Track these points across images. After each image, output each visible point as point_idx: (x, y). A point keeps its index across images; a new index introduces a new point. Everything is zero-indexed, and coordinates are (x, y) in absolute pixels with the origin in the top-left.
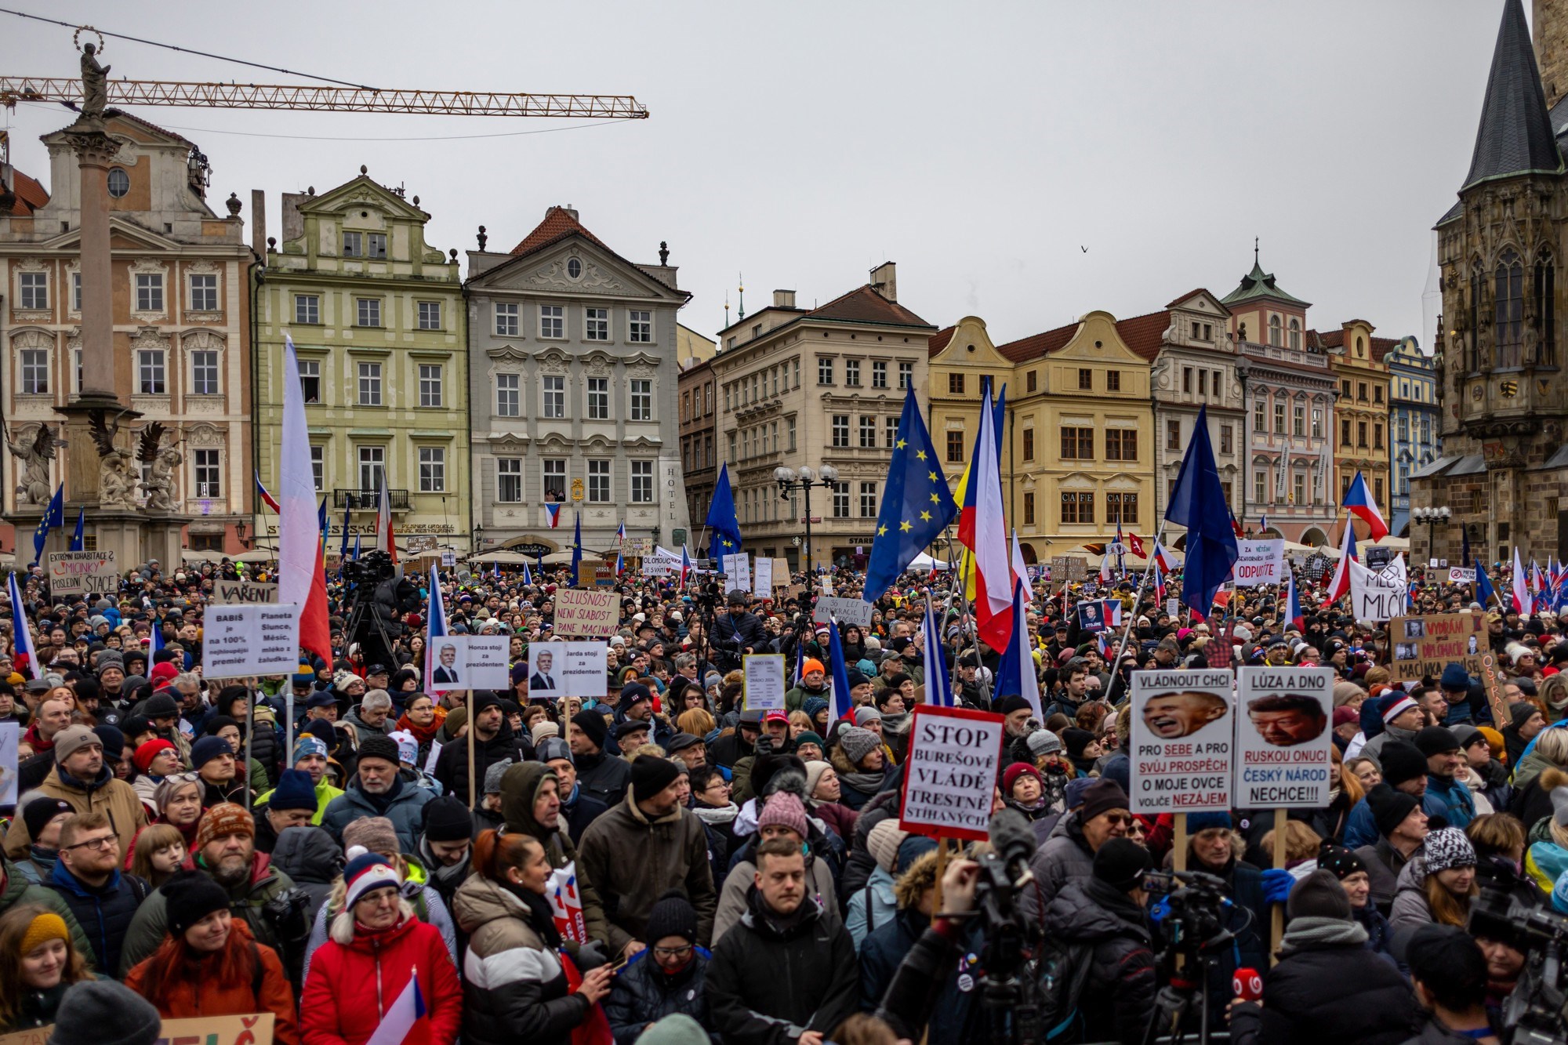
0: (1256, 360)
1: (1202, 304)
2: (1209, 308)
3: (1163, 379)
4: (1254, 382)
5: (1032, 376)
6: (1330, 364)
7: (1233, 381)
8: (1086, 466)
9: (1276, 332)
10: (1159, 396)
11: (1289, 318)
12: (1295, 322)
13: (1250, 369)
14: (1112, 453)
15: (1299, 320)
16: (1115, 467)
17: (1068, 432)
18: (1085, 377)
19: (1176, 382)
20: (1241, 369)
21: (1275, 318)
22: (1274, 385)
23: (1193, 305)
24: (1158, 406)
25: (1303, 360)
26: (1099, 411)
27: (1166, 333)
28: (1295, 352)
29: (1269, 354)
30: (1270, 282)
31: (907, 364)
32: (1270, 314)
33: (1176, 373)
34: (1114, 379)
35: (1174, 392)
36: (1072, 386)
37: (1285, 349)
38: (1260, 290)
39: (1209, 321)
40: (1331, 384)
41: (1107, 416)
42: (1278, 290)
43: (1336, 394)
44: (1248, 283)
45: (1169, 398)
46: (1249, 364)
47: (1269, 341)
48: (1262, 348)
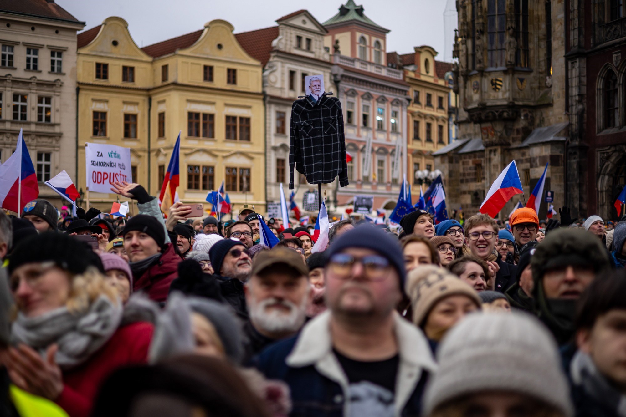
0: (346, 69)
1: (304, 22)
2: (309, 25)
3: (272, 78)
4: (345, 86)
5: (165, 68)
6: (405, 76)
7: (328, 83)
8: (208, 144)
9: (363, 50)
10: (269, 91)
11: (374, 39)
12: (378, 43)
13: (343, 76)
14: (230, 134)
15: (381, 41)
16: (232, 146)
17: (193, 117)
18: (208, 72)
19: (283, 81)
20: (335, 75)
21: (363, 39)
22: (361, 90)
23: (297, 22)
24: (268, 99)
25: (384, 73)
26: (220, 100)
27: (275, 42)
28: (379, 66)
29: (358, 66)
30: (360, 11)
31: (57, 52)
32: (358, 35)
33: (283, 74)
34: (232, 75)
35: (282, 89)
36: (198, 78)
37: (370, 63)
38: (353, 16)
39: (310, 36)
40: (405, 92)
41: (227, 105)
42: (366, 18)
43: (409, 100)
44: (344, 11)
45: (277, 93)
46: (341, 72)
47: (358, 56)
48: (353, 60)
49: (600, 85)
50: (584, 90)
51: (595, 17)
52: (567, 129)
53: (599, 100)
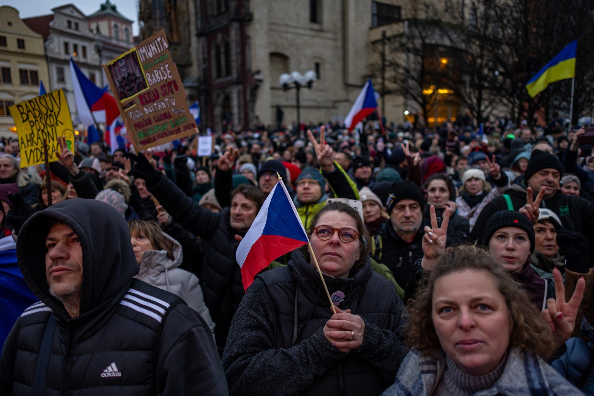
0: (105, 43)
1: (72, 12)
2: (76, 14)
3: (51, 46)
4: (105, 53)
7: (93, 52)
8: (7, 87)
9: (117, 33)
10: (50, 54)
11: (124, 27)
12: (127, 30)
13: (103, 47)
14: (24, 81)
15: (129, 28)
16: (26, 89)
18: (3, 41)
19: (59, 49)
20: (98, 47)
21: (116, 26)
23: (68, 11)
24: (49, 60)
26: (14, 59)
27: (51, 24)
28: (128, 43)
29: (114, 42)
30: (114, 8)
32: (113, 23)
33: (59, 44)
34: (21, 43)
35: (59, 53)
37: (122, 40)
38: (109, 11)
39: (77, 21)
41: (19, 62)
42: (118, 13)
44: (103, 7)
45: (57, 56)
46: (102, 45)
47: (113, 34)
48: (110, 38)
49: (213, 53)
50: (206, 56)
51: (209, 12)
52: (198, 80)
53: (213, 62)
